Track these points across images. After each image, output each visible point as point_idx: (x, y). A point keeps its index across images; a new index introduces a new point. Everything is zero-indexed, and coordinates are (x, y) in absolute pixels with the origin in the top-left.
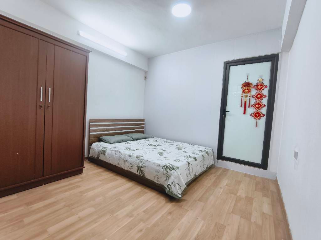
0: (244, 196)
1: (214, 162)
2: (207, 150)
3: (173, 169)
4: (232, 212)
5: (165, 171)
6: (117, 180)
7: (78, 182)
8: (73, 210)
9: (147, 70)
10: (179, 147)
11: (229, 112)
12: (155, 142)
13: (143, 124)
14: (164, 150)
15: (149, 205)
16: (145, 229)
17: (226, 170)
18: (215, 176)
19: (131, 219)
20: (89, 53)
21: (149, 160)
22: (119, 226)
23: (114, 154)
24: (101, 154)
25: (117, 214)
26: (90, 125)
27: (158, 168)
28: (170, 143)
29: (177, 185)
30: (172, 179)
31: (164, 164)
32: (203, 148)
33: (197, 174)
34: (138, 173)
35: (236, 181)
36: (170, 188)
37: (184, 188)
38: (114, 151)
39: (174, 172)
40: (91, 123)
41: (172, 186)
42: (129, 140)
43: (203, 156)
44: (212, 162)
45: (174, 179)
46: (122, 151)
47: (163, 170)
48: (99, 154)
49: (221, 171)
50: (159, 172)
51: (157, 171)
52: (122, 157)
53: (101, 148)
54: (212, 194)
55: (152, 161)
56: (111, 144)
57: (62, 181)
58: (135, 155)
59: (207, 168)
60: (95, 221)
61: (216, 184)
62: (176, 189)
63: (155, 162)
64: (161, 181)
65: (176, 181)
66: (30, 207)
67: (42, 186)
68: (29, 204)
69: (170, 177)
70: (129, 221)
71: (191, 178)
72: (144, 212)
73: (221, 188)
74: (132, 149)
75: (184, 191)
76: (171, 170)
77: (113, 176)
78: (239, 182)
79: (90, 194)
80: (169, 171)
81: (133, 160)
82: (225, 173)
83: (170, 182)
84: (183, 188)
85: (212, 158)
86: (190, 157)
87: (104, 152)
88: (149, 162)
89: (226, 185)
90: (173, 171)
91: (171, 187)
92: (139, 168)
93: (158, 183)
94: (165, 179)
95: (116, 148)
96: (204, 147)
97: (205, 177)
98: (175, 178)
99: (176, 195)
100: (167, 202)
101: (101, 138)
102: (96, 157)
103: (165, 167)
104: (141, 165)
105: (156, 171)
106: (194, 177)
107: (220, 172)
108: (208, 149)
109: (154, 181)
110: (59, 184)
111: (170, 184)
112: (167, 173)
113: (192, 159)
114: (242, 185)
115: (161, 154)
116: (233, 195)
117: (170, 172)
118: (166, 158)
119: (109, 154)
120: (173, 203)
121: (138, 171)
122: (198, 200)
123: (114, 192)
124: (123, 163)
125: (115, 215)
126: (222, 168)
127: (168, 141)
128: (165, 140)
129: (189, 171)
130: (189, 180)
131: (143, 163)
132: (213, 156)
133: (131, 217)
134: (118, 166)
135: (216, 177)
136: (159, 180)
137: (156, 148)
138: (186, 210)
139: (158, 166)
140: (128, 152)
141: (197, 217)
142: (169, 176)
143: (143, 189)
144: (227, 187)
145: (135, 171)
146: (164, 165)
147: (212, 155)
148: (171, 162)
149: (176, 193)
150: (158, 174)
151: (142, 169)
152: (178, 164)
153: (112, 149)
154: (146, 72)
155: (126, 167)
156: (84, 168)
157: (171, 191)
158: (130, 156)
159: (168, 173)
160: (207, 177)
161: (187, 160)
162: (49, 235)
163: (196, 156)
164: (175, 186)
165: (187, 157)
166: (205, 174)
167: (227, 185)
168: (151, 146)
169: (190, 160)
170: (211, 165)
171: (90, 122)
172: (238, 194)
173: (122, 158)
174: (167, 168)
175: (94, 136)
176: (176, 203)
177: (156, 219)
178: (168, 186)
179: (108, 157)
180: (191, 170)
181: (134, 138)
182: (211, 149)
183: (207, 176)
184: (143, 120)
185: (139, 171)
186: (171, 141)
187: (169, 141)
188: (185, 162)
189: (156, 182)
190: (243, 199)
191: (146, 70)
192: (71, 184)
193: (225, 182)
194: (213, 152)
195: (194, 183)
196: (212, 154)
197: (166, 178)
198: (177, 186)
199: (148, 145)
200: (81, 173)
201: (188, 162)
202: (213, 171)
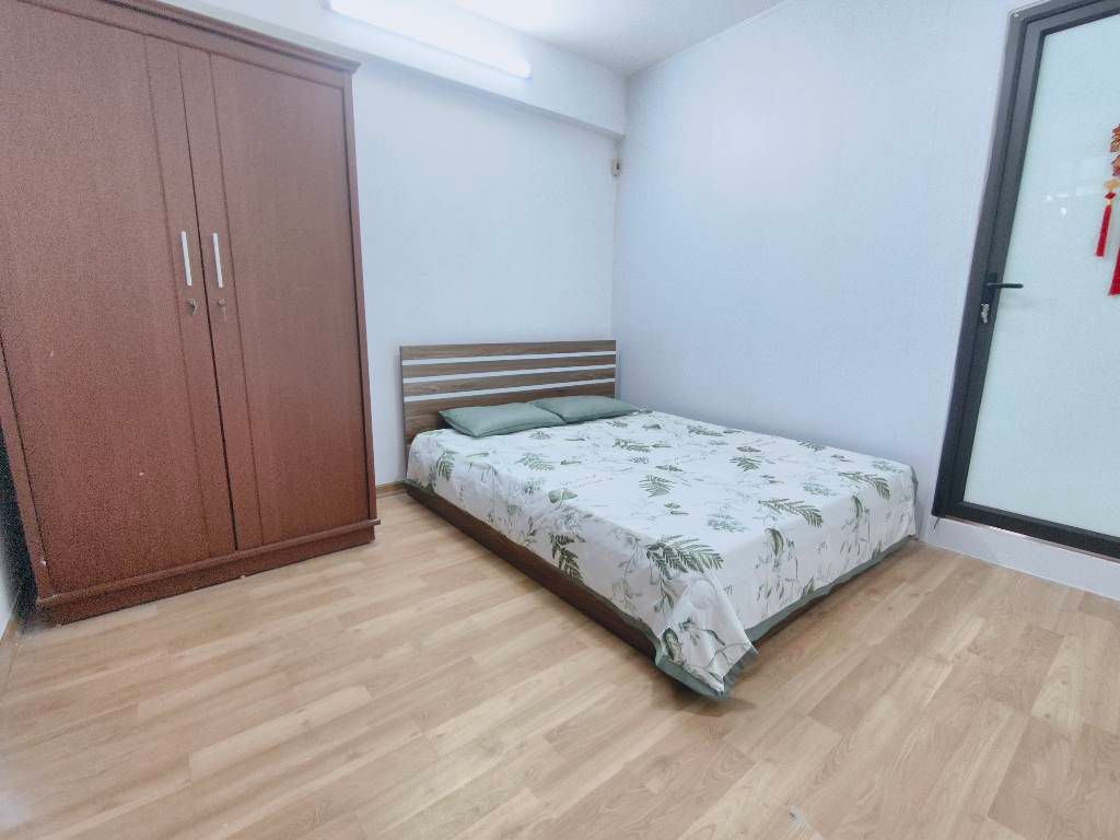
0: (1071, 718)
1: (920, 527)
2: (881, 474)
3: (692, 563)
4: (994, 812)
5: (657, 570)
6: (484, 578)
7: (350, 575)
8: (296, 689)
9: (622, 132)
10: (748, 455)
11: (1019, 286)
12: (650, 431)
13: (612, 359)
14: (676, 470)
15: (578, 709)
16: (532, 826)
17: (978, 570)
18: (916, 595)
19: (493, 762)
20: (350, 73)
21: (597, 513)
22: (432, 790)
23: (477, 480)
24: (437, 476)
25: (440, 729)
26: (402, 368)
27: (629, 552)
28: (714, 438)
29: (708, 640)
30: (685, 607)
31: (656, 538)
32: (863, 464)
33: (818, 585)
34: (555, 562)
35: (1029, 628)
36: (674, 647)
37: (740, 654)
38: (476, 465)
39: (694, 580)
40: (405, 363)
41: (684, 637)
42: (548, 425)
43: (857, 501)
44: (904, 529)
45: (694, 609)
46: (503, 471)
47: (649, 563)
48: (433, 477)
49: (951, 568)
50: (631, 572)
51: (626, 564)
52: (503, 492)
53: (437, 456)
54: (888, 687)
55: (608, 519)
56: (474, 437)
57: (300, 567)
58: (547, 489)
59: (876, 553)
60: (350, 750)
61: (915, 637)
62: (701, 652)
63: (621, 523)
64: (639, 607)
65: (704, 620)
66: (177, 655)
67: (238, 581)
68: (178, 644)
69: (678, 596)
70: (480, 772)
71: (789, 604)
72: (549, 737)
73: (940, 660)
74: (545, 459)
75: (739, 664)
76: (684, 571)
77: (476, 560)
78: (1050, 642)
79: (373, 628)
80: (673, 572)
81: (536, 506)
82: (972, 581)
83: (675, 620)
84: (736, 655)
85: (909, 508)
86: (791, 507)
87: (444, 470)
88: (596, 521)
89: (969, 650)
90: (691, 573)
91: (680, 645)
92: (560, 542)
93: (629, 613)
94: (656, 602)
95: (486, 454)
96: (868, 459)
97: (861, 594)
98: (700, 605)
99: (701, 681)
100: (658, 705)
101: (445, 414)
102: (425, 484)
103: (660, 552)
104: (564, 531)
105: (621, 566)
106: (802, 598)
107: (942, 578)
108: (888, 469)
109: (613, 601)
110: (289, 576)
111: (676, 629)
112: (665, 578)
113: (801, 517)
114: (1064, 658)
115: (657, 487)
116: (1006, 713)
117: (678, 575)
118: (673, 509)
119: (459, 478)
120: (685, 715)
121: (554, 551)
122: (810, 715)
123: (459, 628)
124: (504, 514)
125: (432, 733)
126: (955, 555)
127: (704, 425)
128: (695, 424)
129: (775, 574)
130: (777, 609)
131: (572, 523)
132: (911, 502)
133: (491, 752)
134: (490, 524)
135: (917, 602)
136: (635, 601)
137: (642, 460)
138: (742, 756)
139: (630, 541)
140: (523, 475)
141: (793, 809)
142: (670, 593)
143: (571, 625)
144: (973, 656)
145: (543, 550)
146: (653, 543)
147: (907, 499)
148: (687, 531)
149: (701, 672)
150: (630, 578)
151: (569, 547)
152: (720, 542)
153: (470, 460)
154: (618, 142)
155: (516, 534)
156: (379, 523)
157: (676, 659)
158: (529, 490)
159: (669, 578)
160: (875, 598)
161: (771, 524)
162: (190, 780)
163: (818, 502)
164: (695, 639)
165: (776, 505)
166: (861, 581)
167: (974, 648)
168: (625, 450)
169: (785, 521)
170: (897, 539)
171: (402, 358)
172: (1040, 708)
173: (501, 497)
174: (666, 556)
175: (421, 408)
176: (699, 713)
177: (591, 786)
178: (665, 635)
179: (458, 489)
180: (787, 568)
181: (565, 416)
182: (906, 468)
183: (875, 591)
184: (611, 345)
185: (558, 553)
186: (720, 429)
187: (711, 427)
188: (757, 530)
189: (622, 607)
190: (1068, 740)
191: (620, 130)
192: (326, 581)
193: (965, 631)
194: (915, 481)
195: (802, 622)
196: (910, 492)
197: (660, 600)
198: (708, 642)
199: (619, 443)
200: (368, 543)
201: (775, 533)
202: (907, 567)
